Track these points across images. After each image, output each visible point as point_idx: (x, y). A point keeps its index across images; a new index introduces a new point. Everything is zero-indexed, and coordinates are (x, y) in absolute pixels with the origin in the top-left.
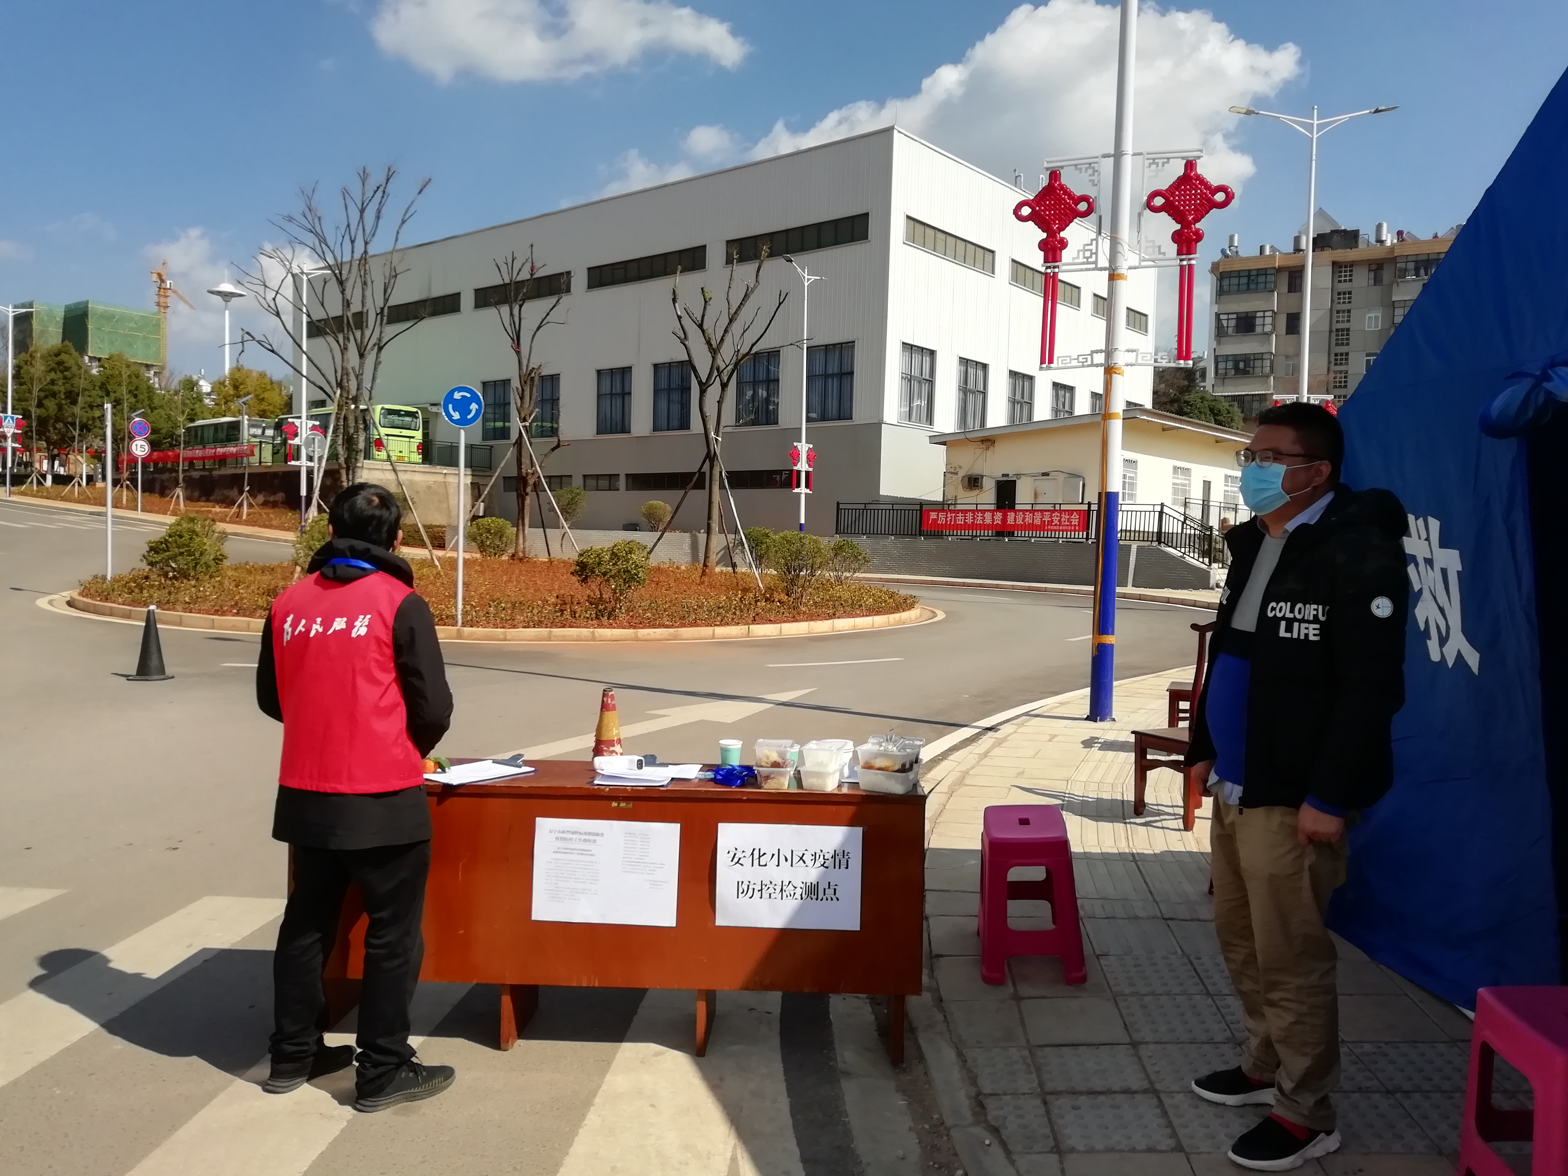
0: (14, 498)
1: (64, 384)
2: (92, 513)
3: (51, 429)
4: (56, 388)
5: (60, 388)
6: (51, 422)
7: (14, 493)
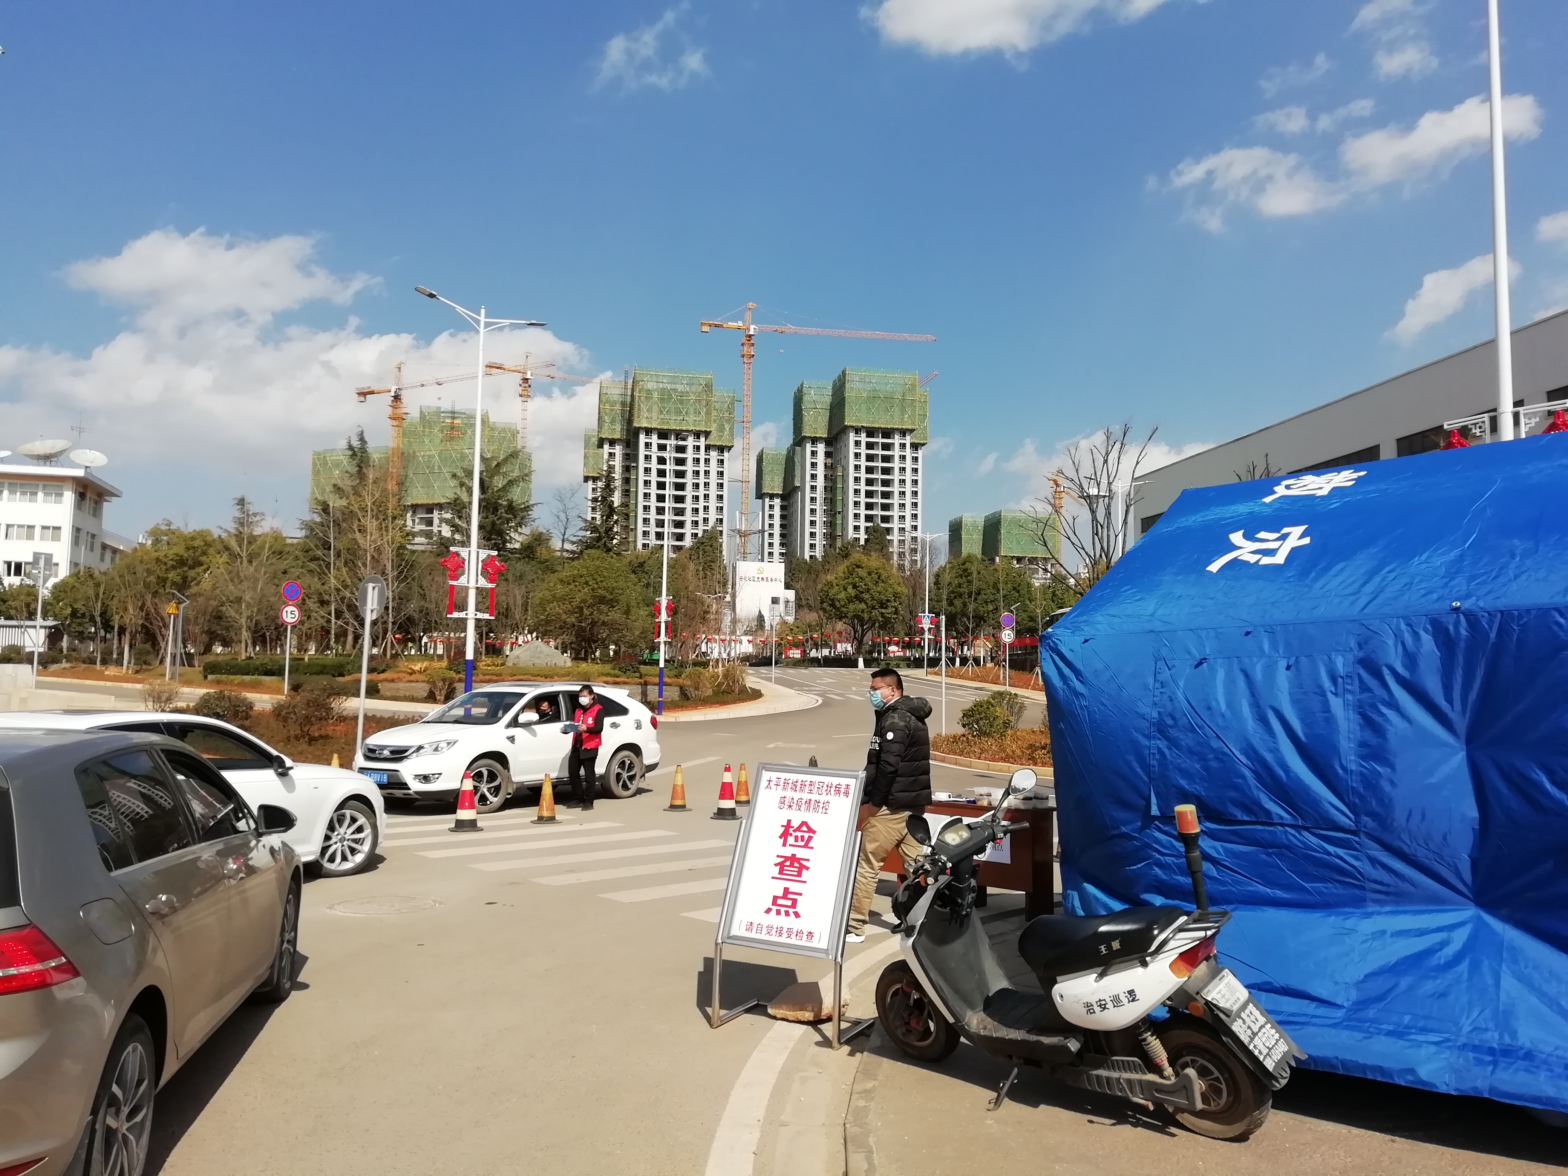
0: (929, 677)
1: (968, 586)
2: (977, 689)
3: (959, 622)
4: (962, 590)
5: (964, 590)
6: (959, 616)
7: (930, 673)
